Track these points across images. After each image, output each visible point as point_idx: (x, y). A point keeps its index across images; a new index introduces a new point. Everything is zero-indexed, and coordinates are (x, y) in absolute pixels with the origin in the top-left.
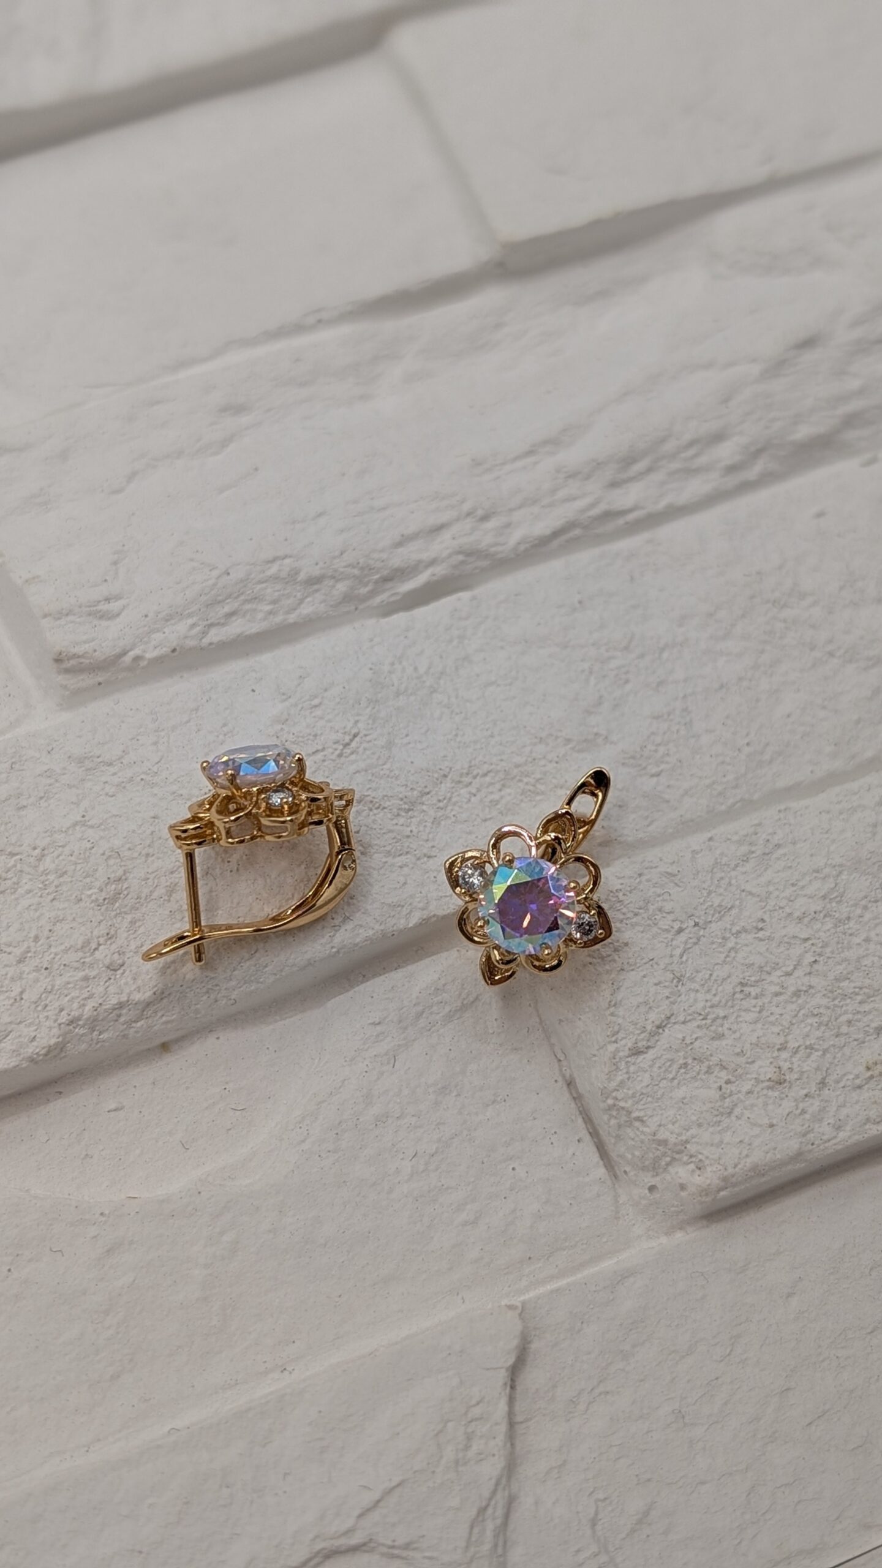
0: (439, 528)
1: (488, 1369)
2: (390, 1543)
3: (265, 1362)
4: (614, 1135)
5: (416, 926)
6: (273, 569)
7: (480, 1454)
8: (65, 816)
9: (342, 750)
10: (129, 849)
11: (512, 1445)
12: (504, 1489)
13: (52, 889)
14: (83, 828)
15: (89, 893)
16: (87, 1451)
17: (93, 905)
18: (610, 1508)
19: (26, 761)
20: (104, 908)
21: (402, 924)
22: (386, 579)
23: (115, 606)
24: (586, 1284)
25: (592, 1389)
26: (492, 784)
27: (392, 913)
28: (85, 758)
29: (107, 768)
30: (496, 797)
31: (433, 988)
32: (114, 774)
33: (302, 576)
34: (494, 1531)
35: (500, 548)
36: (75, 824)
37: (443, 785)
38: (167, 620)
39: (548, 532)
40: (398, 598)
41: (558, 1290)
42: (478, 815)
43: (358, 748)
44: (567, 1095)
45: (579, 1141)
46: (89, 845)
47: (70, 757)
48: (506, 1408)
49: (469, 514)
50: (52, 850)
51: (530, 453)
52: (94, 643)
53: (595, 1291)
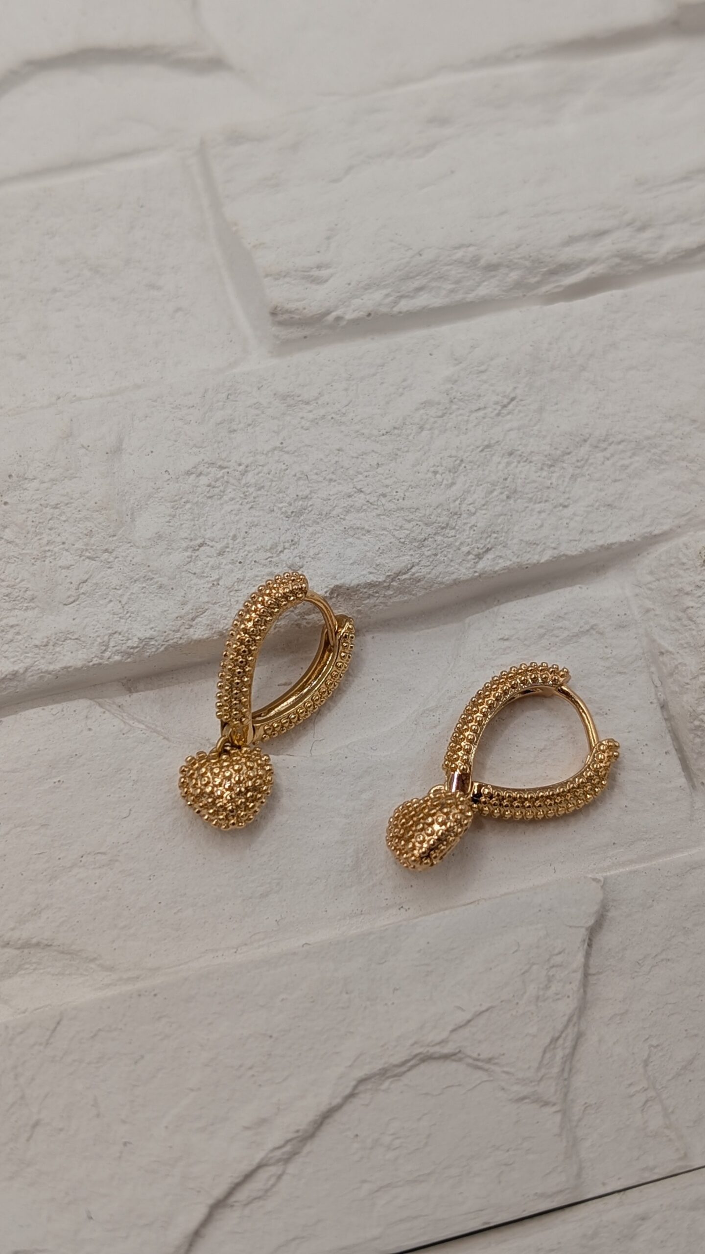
0: (602, 234)
1: (570, 927)
2: (475, 1055)
3: (387, 899)
4: (697, 751)
5: (548, 563)
6: (459, 254)
7: (557, 994)
8: (267, 441)
9: (500, 410)
10: (317, 474)
11: (585, 992)
12: (574, 1025)
13: (251, 499)
14: (281, 453)
15: (280, 505)
16: (236, 952)
17: (282, 516)
18: (661, 1054)
19: (239, 393)
20: (291, 519)
21: (535, 559)
22: (553, 273)
23: (324, 273)
24: (659, 870)
25: (656, 955)
26: (623, 451)
27: (529, 549)
28: (288, 396)
29: (304, 406)
30: (626, 462)
31: (555, 616)
32: (310, 411)
33: (483, 262)
34: (563, 1058)
35: (652, 256)
36: (275, 449)
37: (582, 448)
38: (366, 289)
39: (694, 246)
40: (561, 289)
41: (635, 872)
42: (609, 476)
43: (514, 410)
44: (660, 716)
45: (666, 753)
46: (284, 467)
47: (275, 394)
48: (583, 960)
49: (629, 224)
50: (254, 468)
51: (685, 178)
52: (304, 302)
53: (667, 876)
